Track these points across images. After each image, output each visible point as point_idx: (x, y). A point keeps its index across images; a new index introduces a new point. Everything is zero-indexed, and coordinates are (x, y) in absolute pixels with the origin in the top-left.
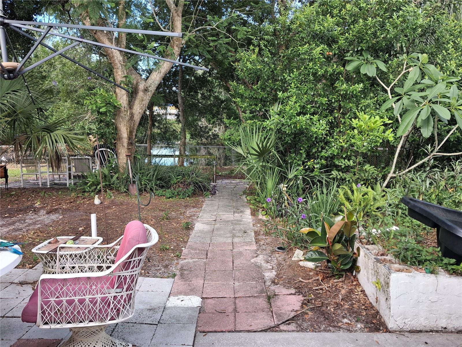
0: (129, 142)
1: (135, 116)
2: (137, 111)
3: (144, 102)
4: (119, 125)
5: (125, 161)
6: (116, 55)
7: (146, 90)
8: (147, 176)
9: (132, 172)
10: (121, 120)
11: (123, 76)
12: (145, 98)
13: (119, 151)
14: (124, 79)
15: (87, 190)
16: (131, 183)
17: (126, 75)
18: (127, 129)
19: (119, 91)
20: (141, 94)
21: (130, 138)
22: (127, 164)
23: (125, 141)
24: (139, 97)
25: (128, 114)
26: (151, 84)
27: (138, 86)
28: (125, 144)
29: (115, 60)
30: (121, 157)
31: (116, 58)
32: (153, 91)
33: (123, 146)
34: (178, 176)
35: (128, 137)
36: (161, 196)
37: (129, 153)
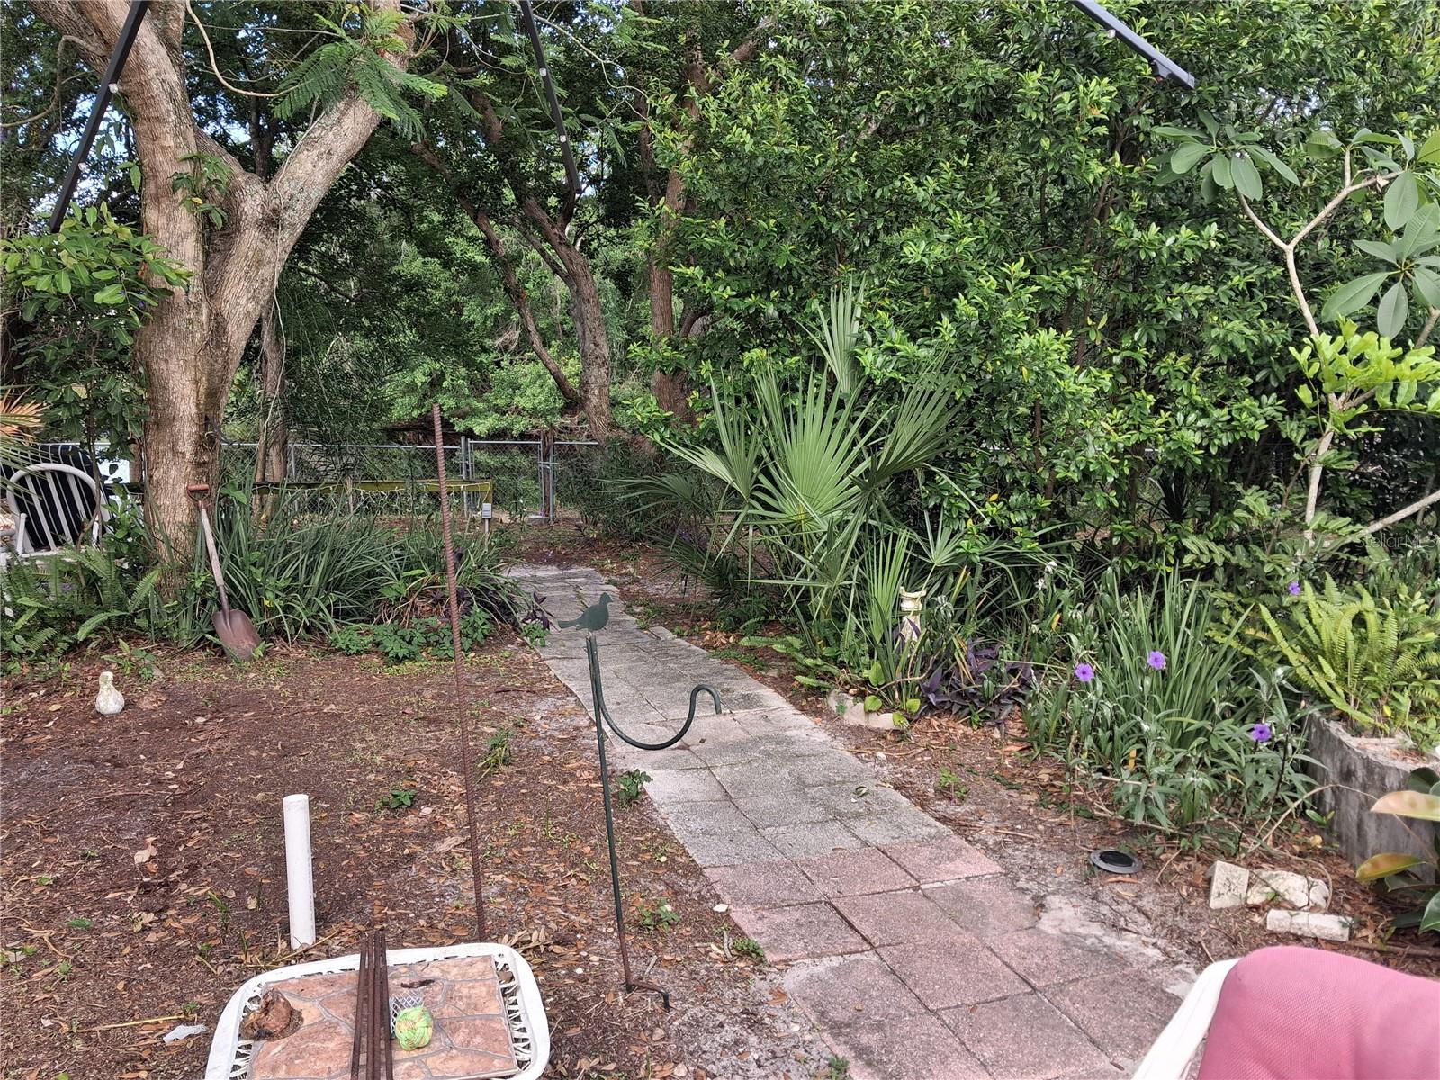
0: (201, 437)
1: (231, 327)
2: (237, 305)
3: (265, 272)
4: (159, 366)
5: (183, 516)
6: (151, 59)
7: (272, 222)
8: (281, 573)
9: (221, 560)
10: (171, 342)
11: (183, 153)
12: (269, 252)
13: (156, 476)
14: (187, 168)
15: (16, 647)
16: (220, 607)
17: (195, 151)
18: (197, 382)
19: (163, 220)
20: (250, 238)
21: (206, 420)
22: (194, 527)
23: (187, 433)
24: (244, 249)
25: (204, 318)
26: (292, 196)
27: (239, 202)
28: (186, 445)
29: (148, 82)
30: (164, 500)
31: (152, 72)
32: (300, 229)
33: (175, 452)
34: (409, 568)
35: (199, 415)
36: (358, 653)
37: (200, 481)
